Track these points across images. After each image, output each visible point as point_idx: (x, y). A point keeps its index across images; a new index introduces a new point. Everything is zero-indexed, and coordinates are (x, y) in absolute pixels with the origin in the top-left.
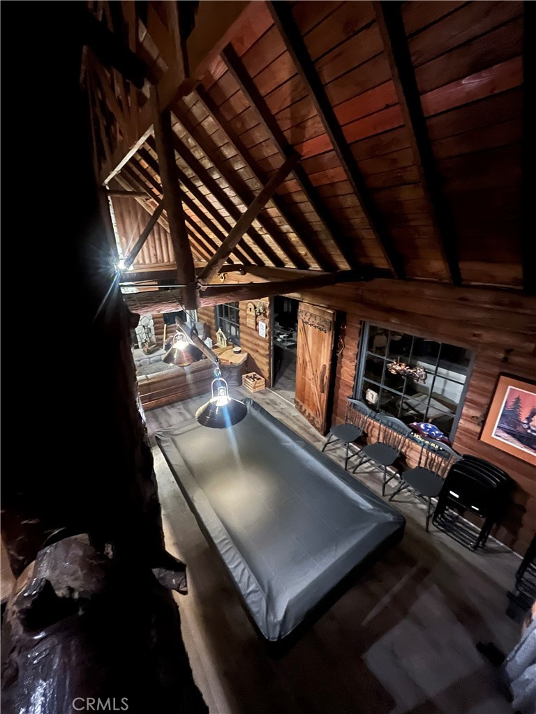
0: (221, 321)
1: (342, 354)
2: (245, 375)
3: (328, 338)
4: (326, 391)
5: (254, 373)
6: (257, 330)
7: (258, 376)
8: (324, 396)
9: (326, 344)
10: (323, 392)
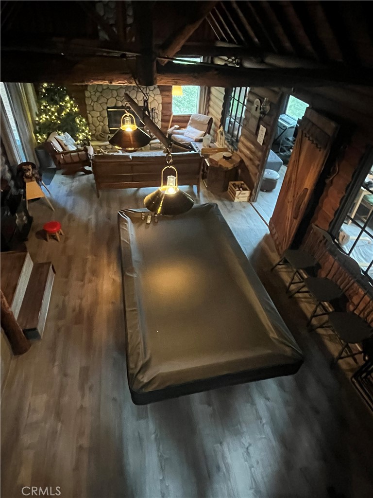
1: (332, 181)
2: (233, 182)
3: (320, 157)
4: (299, 218)
5: (243, 182)
6: (257, 134)
7: (245, 186)
8: (296, 223)
9: (316, 165)
10: (296, 218)
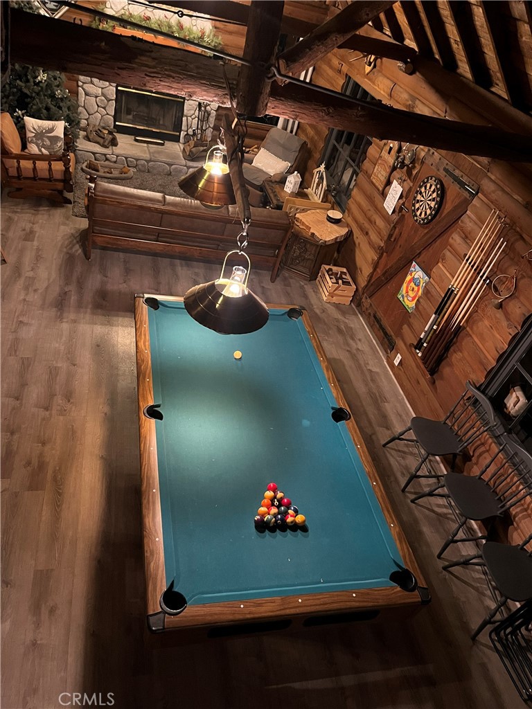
0: (335, 149)
2: (327, 267)
5: (345, 270)
